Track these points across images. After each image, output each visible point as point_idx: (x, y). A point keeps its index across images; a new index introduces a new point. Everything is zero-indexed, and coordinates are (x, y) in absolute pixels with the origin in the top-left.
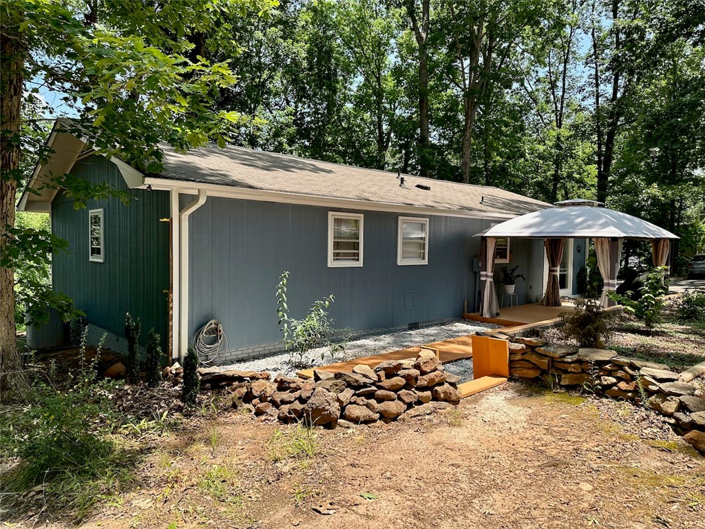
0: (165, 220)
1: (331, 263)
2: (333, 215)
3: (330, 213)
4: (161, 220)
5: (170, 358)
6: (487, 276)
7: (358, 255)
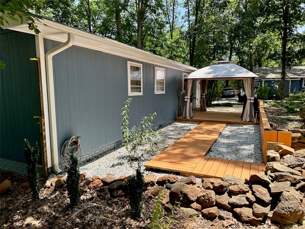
0: (34, 59)
1: (130, 94)
2: (130, 64)
3: (129, 62)
4: (31, 59)
5: (46, 168)
6: (188, 99)
7: (140, 88)
